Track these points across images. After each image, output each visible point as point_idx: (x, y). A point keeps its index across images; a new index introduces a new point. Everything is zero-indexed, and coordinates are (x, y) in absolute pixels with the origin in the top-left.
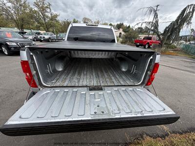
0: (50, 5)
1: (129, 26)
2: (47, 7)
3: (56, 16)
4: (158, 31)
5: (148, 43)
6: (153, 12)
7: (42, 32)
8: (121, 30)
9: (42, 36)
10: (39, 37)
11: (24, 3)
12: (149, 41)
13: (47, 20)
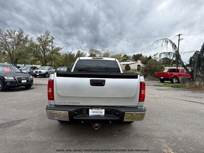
0: (53, 38)
1: (150, 57)
2: (50, 41)
3: (59, 49)
4: (182, 62)
5: (175, 76)
6: (169, 43)
7: (38, 66)
8: (139, 62)
9: (38, 70)
10: (34, 72)
11: (26, 38)
12: (175, 74)
13: (47, 53)
